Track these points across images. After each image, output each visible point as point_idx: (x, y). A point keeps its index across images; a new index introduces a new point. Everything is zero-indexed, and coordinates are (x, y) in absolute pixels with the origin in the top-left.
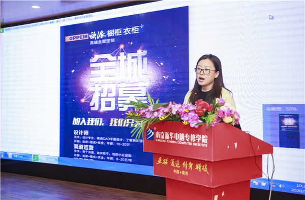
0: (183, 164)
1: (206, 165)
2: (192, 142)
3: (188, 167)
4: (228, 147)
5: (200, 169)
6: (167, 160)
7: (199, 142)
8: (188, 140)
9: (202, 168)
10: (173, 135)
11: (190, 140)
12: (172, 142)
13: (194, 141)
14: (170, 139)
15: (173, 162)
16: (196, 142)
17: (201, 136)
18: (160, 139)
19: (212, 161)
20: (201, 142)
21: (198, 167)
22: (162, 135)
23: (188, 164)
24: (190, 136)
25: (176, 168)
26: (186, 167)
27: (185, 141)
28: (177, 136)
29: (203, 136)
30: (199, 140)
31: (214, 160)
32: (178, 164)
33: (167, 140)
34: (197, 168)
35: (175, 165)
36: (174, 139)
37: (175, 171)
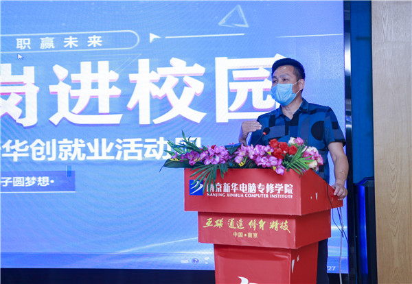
0: (250, 224)
1: (286, 222)
2: (269, 194)
3: (258, 227)
4: (311, 198)
5: (276, 227)
6: (221, 221)
7: (279, 192)
8: (261, 191)
9: (279, 226)
10: (238, 186)
11: (265, 191)
12: (236, 195)
13: (272, 191)
14: (232, 192)
15: (232, 223)
16: (275, 192)
17: (283, 185)
18: (215, 192)
19: (300, 215)
20: (282, 192)
21: (274, 225)
22: (219, 187)
23: (257, 222)
24: (266, 186)
25: (238, 231)
26: (255, 227)
27: (258, 192)
28: (243, 187)
29: (286, 185)
30: (279, 190)
31: (302, 213)
32: (241, 225)
33: (226, 193)
34: (272, 227)
35: (235, 226)
36: (238, 192)
37: (235, 234)
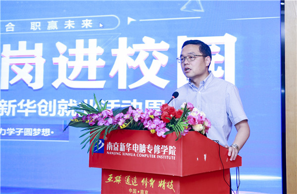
0: (142, 181)
1: (172, 182)
2: (156, 154)
3: (149, 184)
4: (198, 159)
5: (164, 186)
6: (120, 178)
7: (164, 154)
8: (150, 152)
9: (166, 185)
10: (131, 146)
11: (153, 152)
12: (129, 154)
13: (159, 152)
14: (126, 151)
15: (128, 180)
16: (161, 154)
17: (168, 147)
18: (113, 151)
19: (182, 176)
20: (167, 154)
21: (162, 184)
22: (116, 146)
23: (148, 181)
24: (153, 147)
25: (133, 187)
26: (146, 185)
27: (147, 152)
28: (135, 147)
29: (171, 147)
30: (164, 151)
31: (183, 174)
32: (135, 182)
33: (122, 152)
34: (160, 185)
35: (131, 183)
36: (132, 151)
37: (130, 190)
